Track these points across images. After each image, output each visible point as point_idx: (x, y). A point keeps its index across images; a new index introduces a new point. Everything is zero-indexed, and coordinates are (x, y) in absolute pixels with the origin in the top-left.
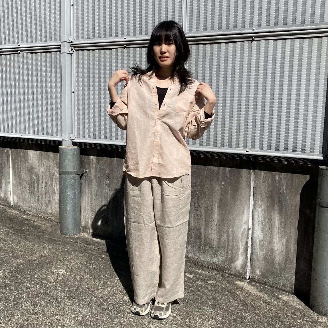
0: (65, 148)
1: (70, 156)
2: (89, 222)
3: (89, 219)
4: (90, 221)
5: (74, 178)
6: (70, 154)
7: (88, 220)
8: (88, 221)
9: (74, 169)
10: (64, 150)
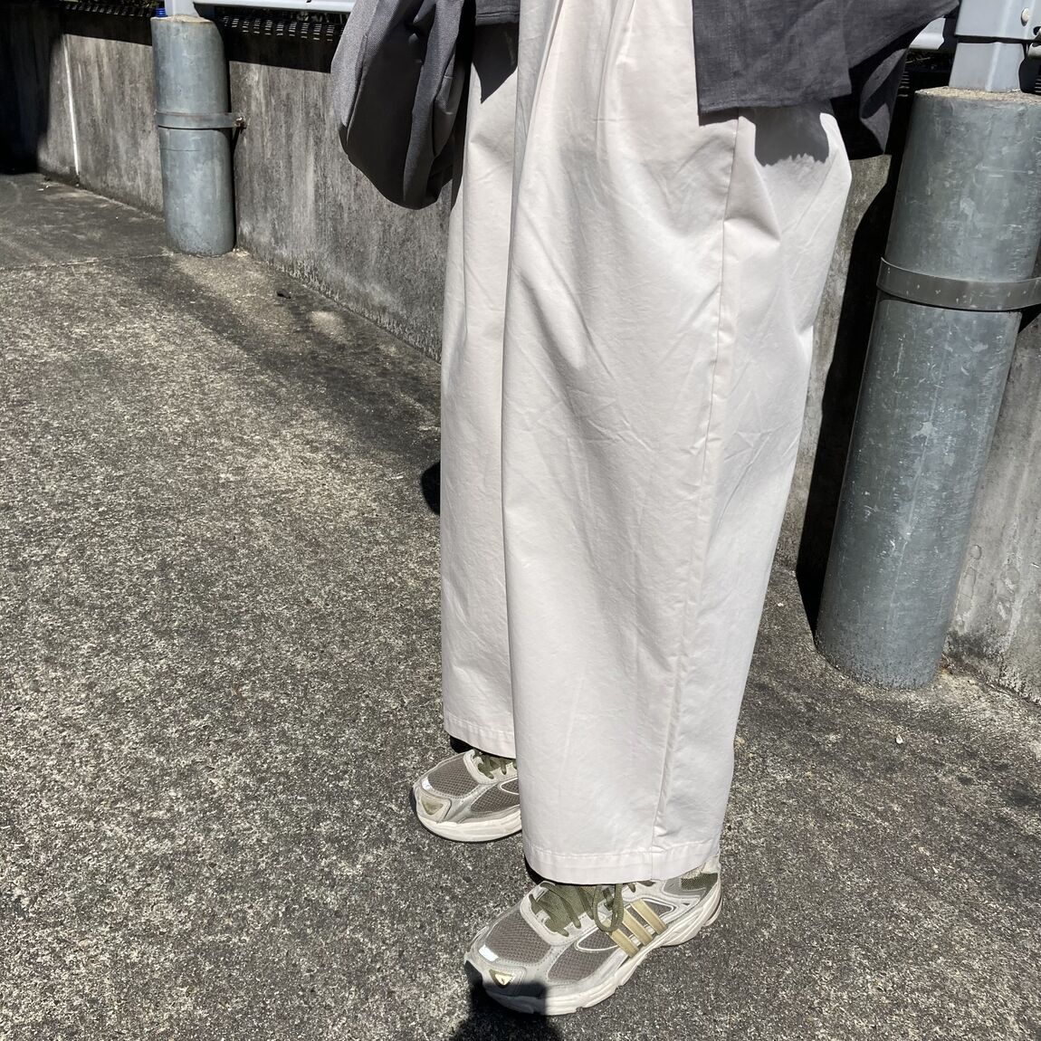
0: (975, 105)
1: (1000, 163)
2: (1013, 624)
3: (1018, 604)
4: (1017, 615)
5: (988, 335)
6: (1005, 150)
7: (1009, 611)
8: (1003, 613)
9: (1000, 268)
10: (968, 116)
